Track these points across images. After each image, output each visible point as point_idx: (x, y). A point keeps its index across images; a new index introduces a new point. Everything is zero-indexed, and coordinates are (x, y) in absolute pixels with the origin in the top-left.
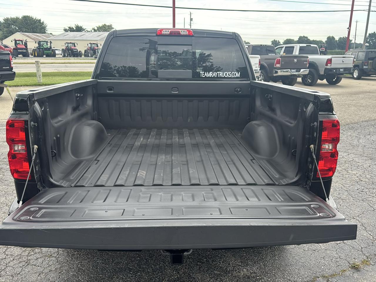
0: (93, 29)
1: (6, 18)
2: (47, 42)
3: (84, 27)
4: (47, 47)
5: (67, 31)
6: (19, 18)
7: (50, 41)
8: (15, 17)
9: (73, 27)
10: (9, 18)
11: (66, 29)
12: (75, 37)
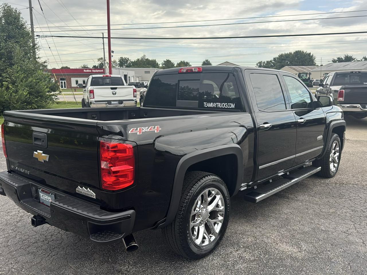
0: (364, 58)
1: (281, 54)
2: (307, 74)
3: (354, 57)
4: (306, 78)
5: (336, 62)
6: (291, 54)
7: (310, 73)
8: (289, 53)
9: (343, 58)
10: (283, 54)
11: (335, 60)
12: (338, 68)
